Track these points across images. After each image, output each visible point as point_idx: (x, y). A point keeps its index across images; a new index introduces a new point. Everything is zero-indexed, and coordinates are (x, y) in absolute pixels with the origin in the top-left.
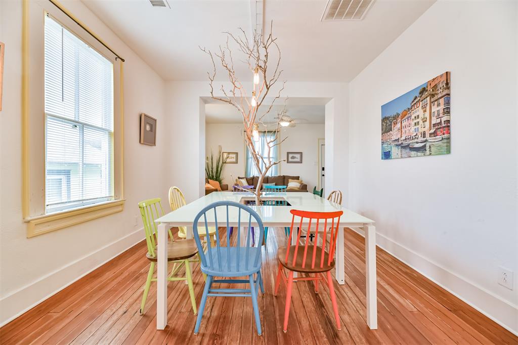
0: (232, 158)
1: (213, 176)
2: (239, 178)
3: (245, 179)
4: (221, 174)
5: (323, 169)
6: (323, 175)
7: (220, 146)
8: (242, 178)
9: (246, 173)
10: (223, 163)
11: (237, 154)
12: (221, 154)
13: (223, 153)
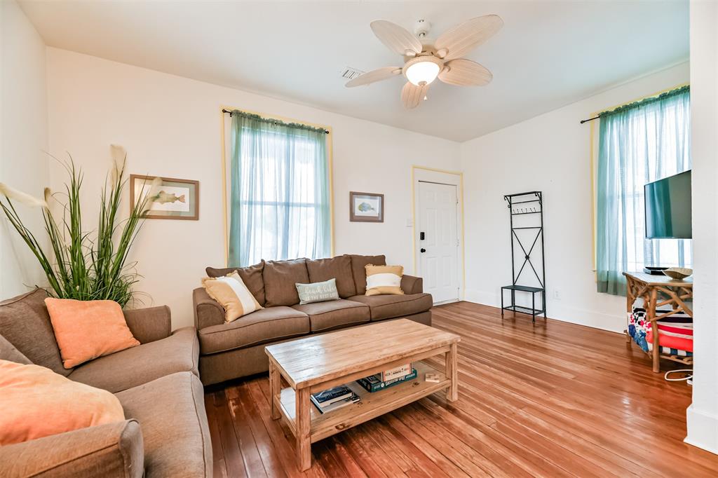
0: (174, 199)
1: (80, 274)
2: (212, 273)
3: (236, 274)
4: (128, 260)
5: (423, 236)
6: (423, 251)
7: (115, 149)
8: (224, 272)
9: (233, 250)
10: (134, 217)
11: (196, 184)
12: (121, 181)
13: (133, 177)
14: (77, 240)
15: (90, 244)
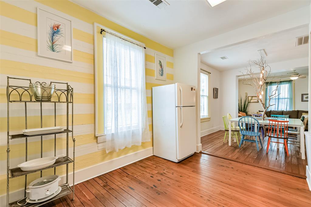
0: (254, 99)
1: (242, 110)
2: (259, 111)
4: (247, 109)
7: (246, 93)
8: (262, 111)
10: (248, 102)
12: (247, 97)
13: (248, 97)
14: (241, 106)
15: (243, 107)
